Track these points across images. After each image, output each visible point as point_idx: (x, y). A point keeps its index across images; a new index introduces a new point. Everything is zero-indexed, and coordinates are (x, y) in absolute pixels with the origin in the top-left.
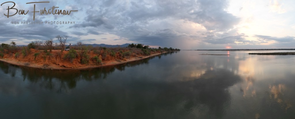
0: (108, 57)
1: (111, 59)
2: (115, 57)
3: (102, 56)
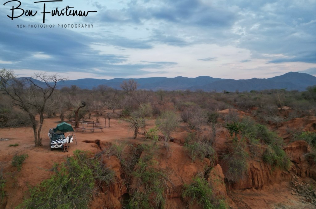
0: (253, 173)
1: (270, 182)
2: (284, 166)
3: (224, 171)
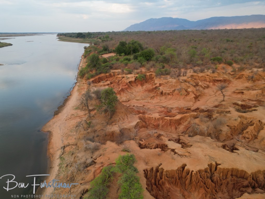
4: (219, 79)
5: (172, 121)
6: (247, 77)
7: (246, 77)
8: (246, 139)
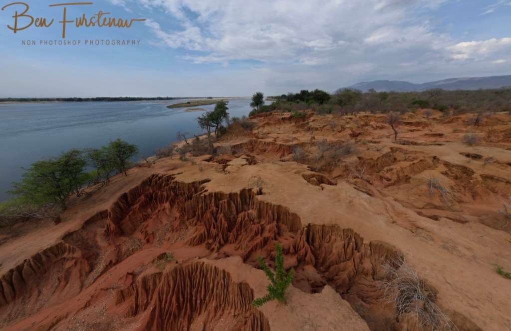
4: (409, 121)
5: (283, 147)
6: (466, 120)
7: (464, 121)
8: (384, 181)
